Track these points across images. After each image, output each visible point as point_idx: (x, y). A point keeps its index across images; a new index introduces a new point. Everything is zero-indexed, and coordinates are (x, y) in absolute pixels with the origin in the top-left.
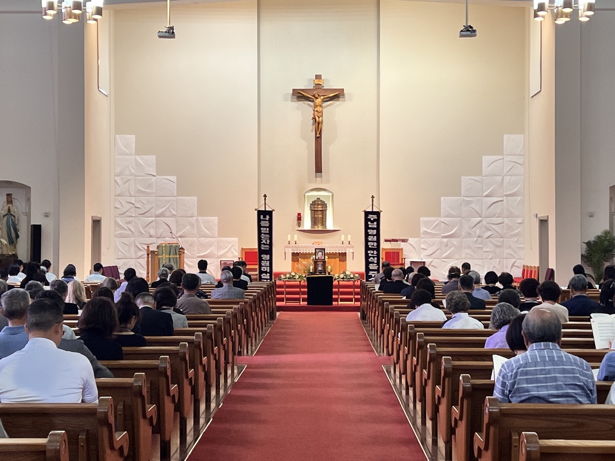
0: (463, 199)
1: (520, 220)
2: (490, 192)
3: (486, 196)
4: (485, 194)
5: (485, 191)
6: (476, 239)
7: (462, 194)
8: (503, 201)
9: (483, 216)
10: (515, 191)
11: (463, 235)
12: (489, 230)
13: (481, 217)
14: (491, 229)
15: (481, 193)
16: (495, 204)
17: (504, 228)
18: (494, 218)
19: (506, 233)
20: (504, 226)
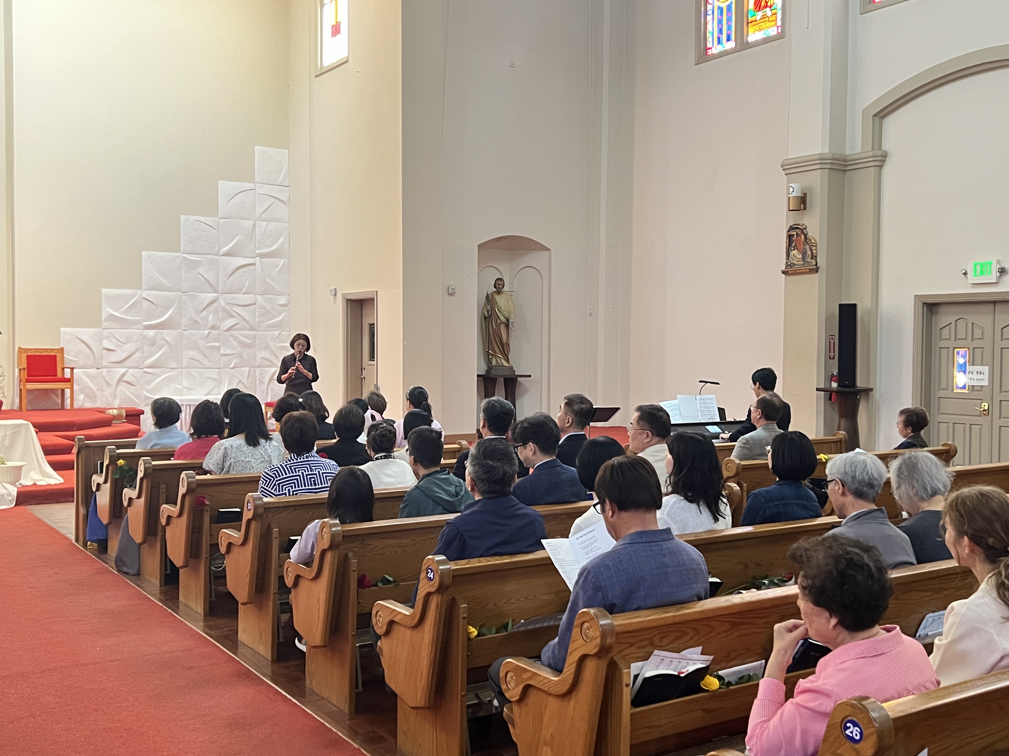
0: (184, 258)
1: (283, 300)
2: (232, 247)
3: (225, 255)
4: (224, 250)
5: (225, 245)
6: (207, 331)
7: (182, 249)
8: (254, 264)
9: (220, 290)
10: (274, 248)
11: (183, 324)
12: (231, 316)
13: (216, 292)
14: (234, 314)
15: (217, 249)
16: (241, 270)
17: (257, 314)
18: (240, 295)
19: (259, 322)
20: (257, 310)
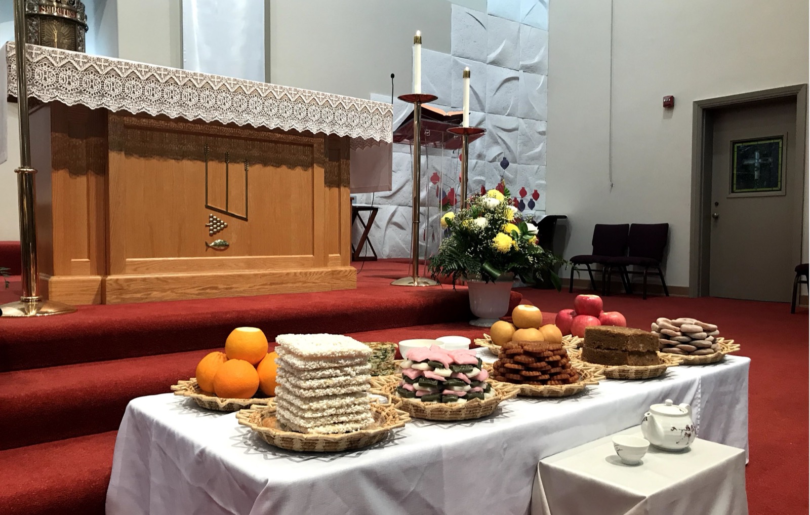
0: (456, 63)
1: (542, 127)
2: (500, 54)
3: (493, 63)
4: (492, 56)
5: (492, 50)
7: (453, 48)
8: (517, 79)
9: (487, 108)
10: (536, 60)
12: (496, 143)
13: (483, 110)
14: (499, 140)
15: (485, 54)
16: (507, 84)
17: (519, 141)
18: (504, 118)
19: (521, 153)
20: (519, 137)
